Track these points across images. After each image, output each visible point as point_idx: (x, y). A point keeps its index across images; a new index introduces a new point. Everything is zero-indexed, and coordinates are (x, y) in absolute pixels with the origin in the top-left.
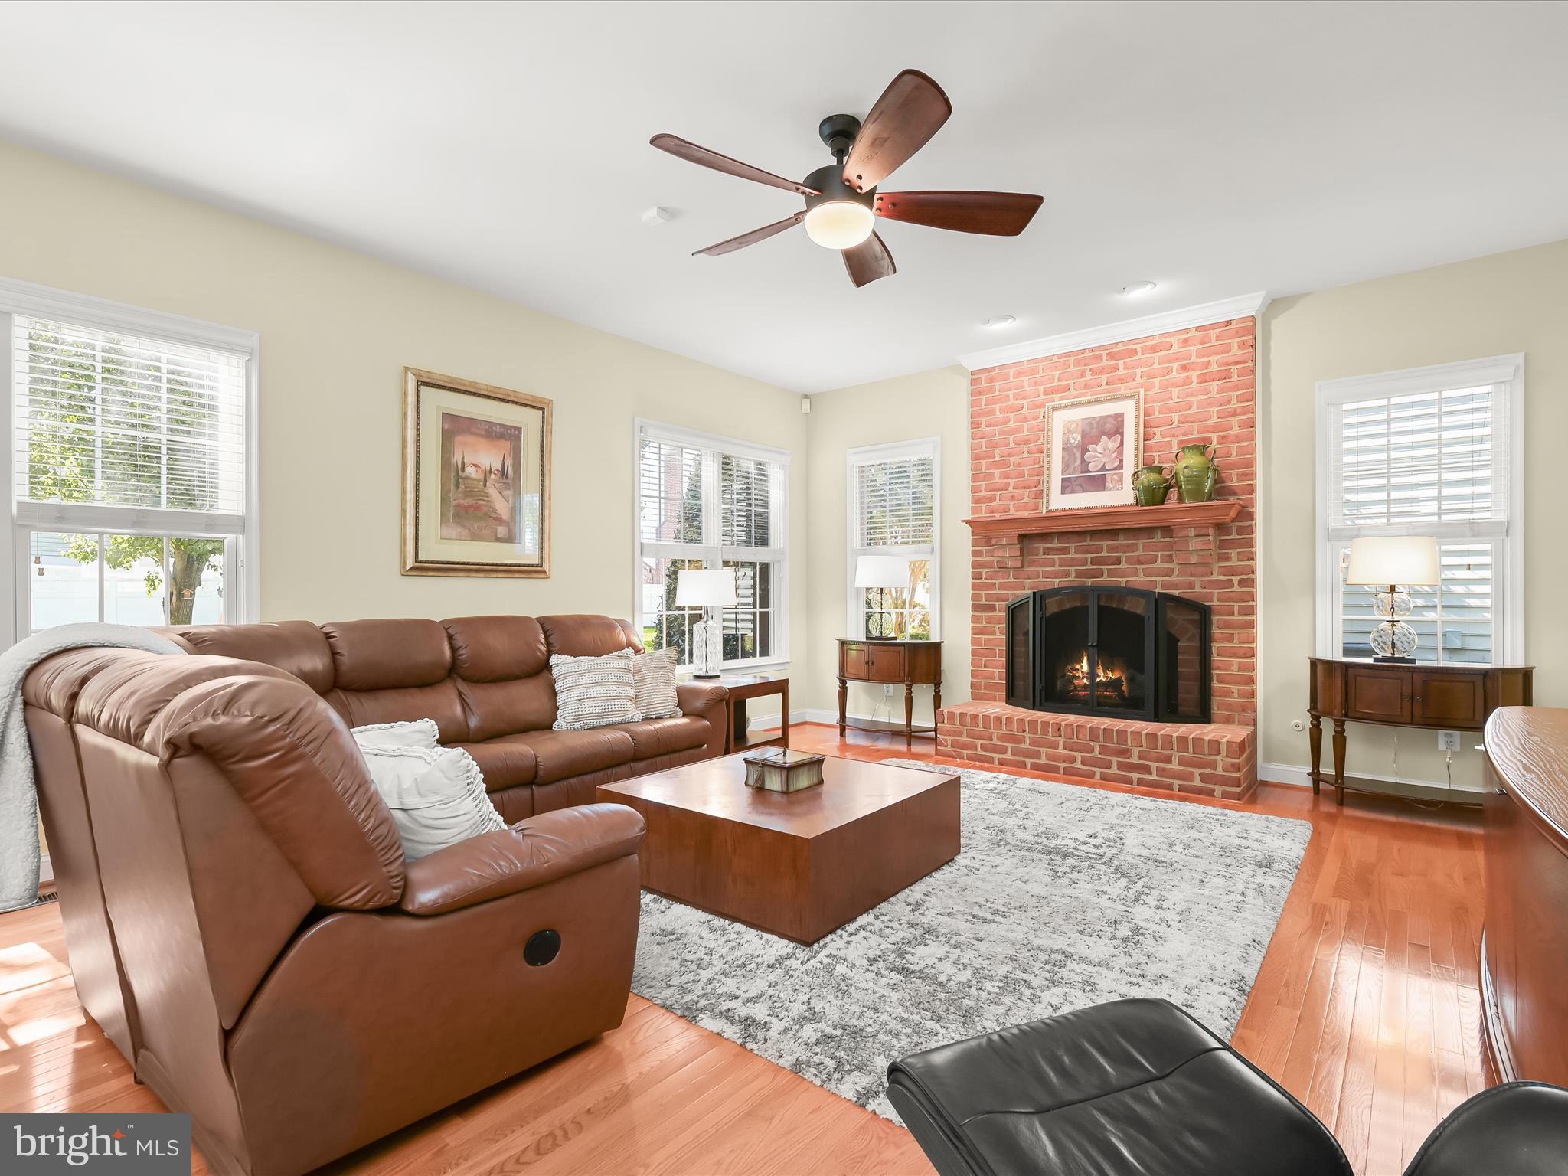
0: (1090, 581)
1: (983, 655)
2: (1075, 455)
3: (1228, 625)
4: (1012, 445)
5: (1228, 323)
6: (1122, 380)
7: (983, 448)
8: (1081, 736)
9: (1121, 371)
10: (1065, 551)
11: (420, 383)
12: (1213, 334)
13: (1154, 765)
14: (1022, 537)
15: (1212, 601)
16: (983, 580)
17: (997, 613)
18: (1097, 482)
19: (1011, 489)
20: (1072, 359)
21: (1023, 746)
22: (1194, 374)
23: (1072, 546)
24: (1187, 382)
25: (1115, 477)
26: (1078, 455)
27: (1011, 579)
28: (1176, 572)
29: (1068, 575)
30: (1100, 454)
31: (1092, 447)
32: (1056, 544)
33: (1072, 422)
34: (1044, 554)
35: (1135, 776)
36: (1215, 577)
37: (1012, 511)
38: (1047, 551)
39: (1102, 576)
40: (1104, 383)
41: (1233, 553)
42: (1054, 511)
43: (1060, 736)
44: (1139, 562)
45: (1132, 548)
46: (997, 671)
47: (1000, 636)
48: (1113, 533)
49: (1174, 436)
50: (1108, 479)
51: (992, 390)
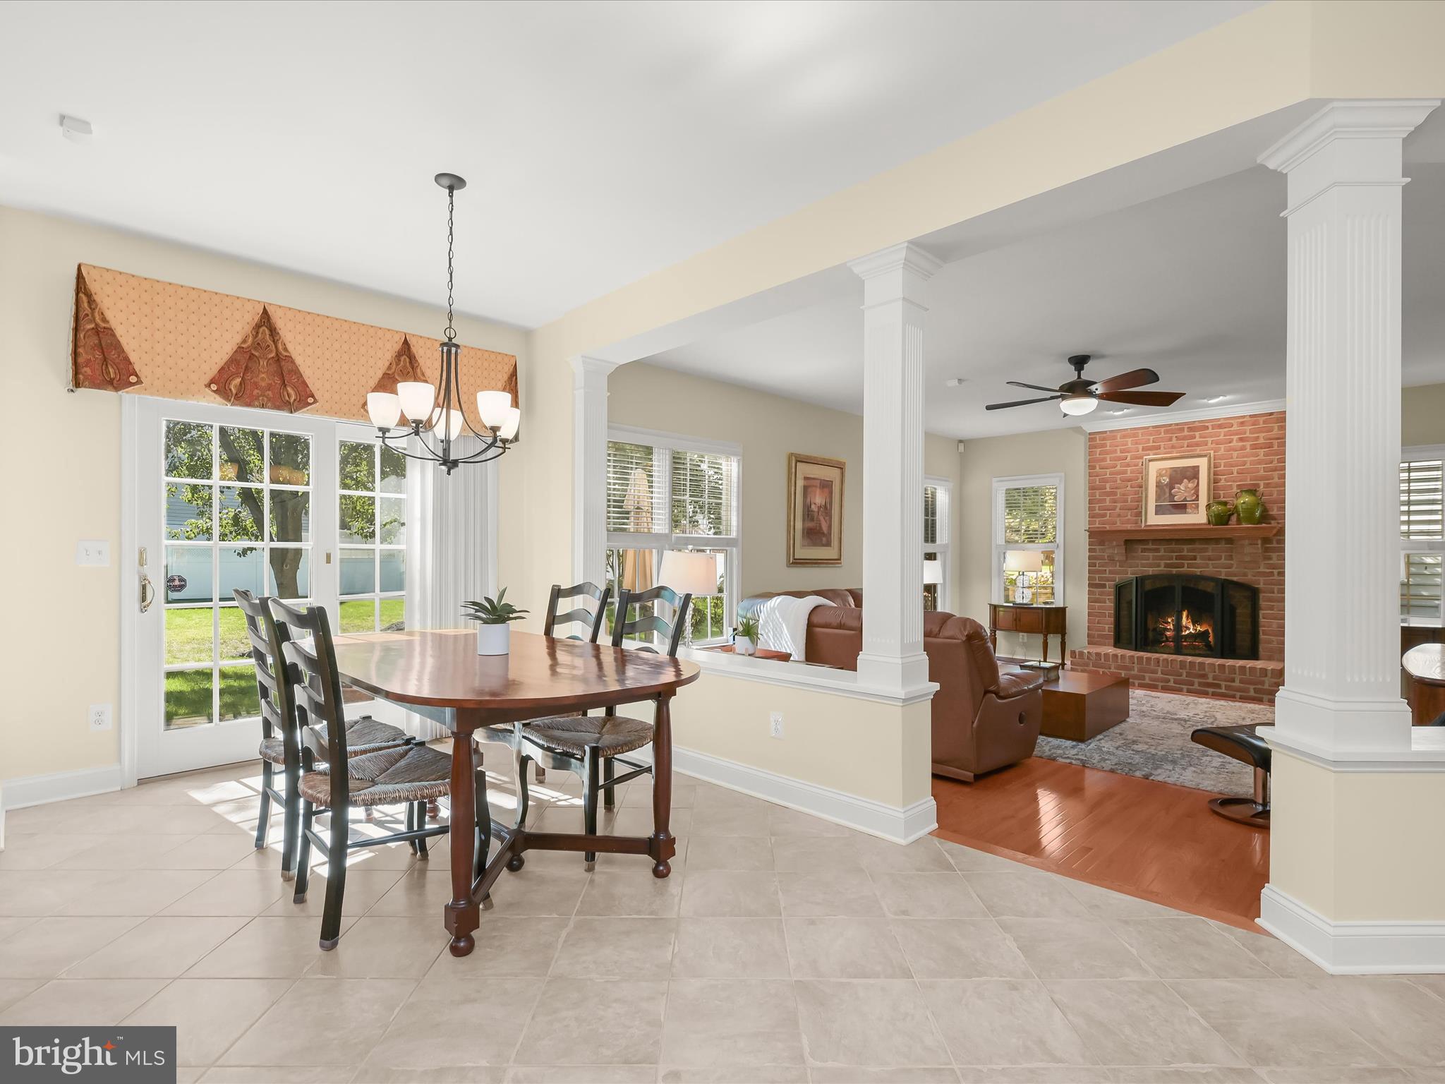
0: (1174, 571)
1: (1096, 616)
2: (1164, 490)
3: (1270, 600)
4: (1119, 481)
5: (1271, 414)
6: (1197, 445)
7: (1097, 483)
8: (1173, 666)
9: (1197, 439)
10: (1157, 550)
11: (797, 461)
12: (1261, 420)
13: (1223, 684)
14: (1127, 542)
15: (1259, 584)
16: (1097, 568)
17: (1107, 589)
18: (1181, 508)
19: (1118, 510)
20: (1163, 430)
21: (1132, 672)
22: (1248, 444)
23: (1162, 548)
24: (1243, 448)
25: (1193, 506)
26: (1167, 490)
27: (1118, 568)
28: (1235, 566)
29: (1159, 566)
30: (1182, 491)
31: (1177, 486)
32: (1150, 546)
33: (1163, 469)
34: (1142, 552)
35: (1211, 690)
36: (1262, 570)
37: (1118, 524)
38: (1144, 550)
39: (1183, 567)
40: (1185, 446)
41: (1274, 555)
42: (1151, 526)
43: (1159, 666)
44: (1210, 559)
45: (1206, 550)
46: (1107, 626)
47: (1110, 604)
48: (1191, 541)
49: (1234, 482)
50: (1188, 506)
51: (1104, 446)
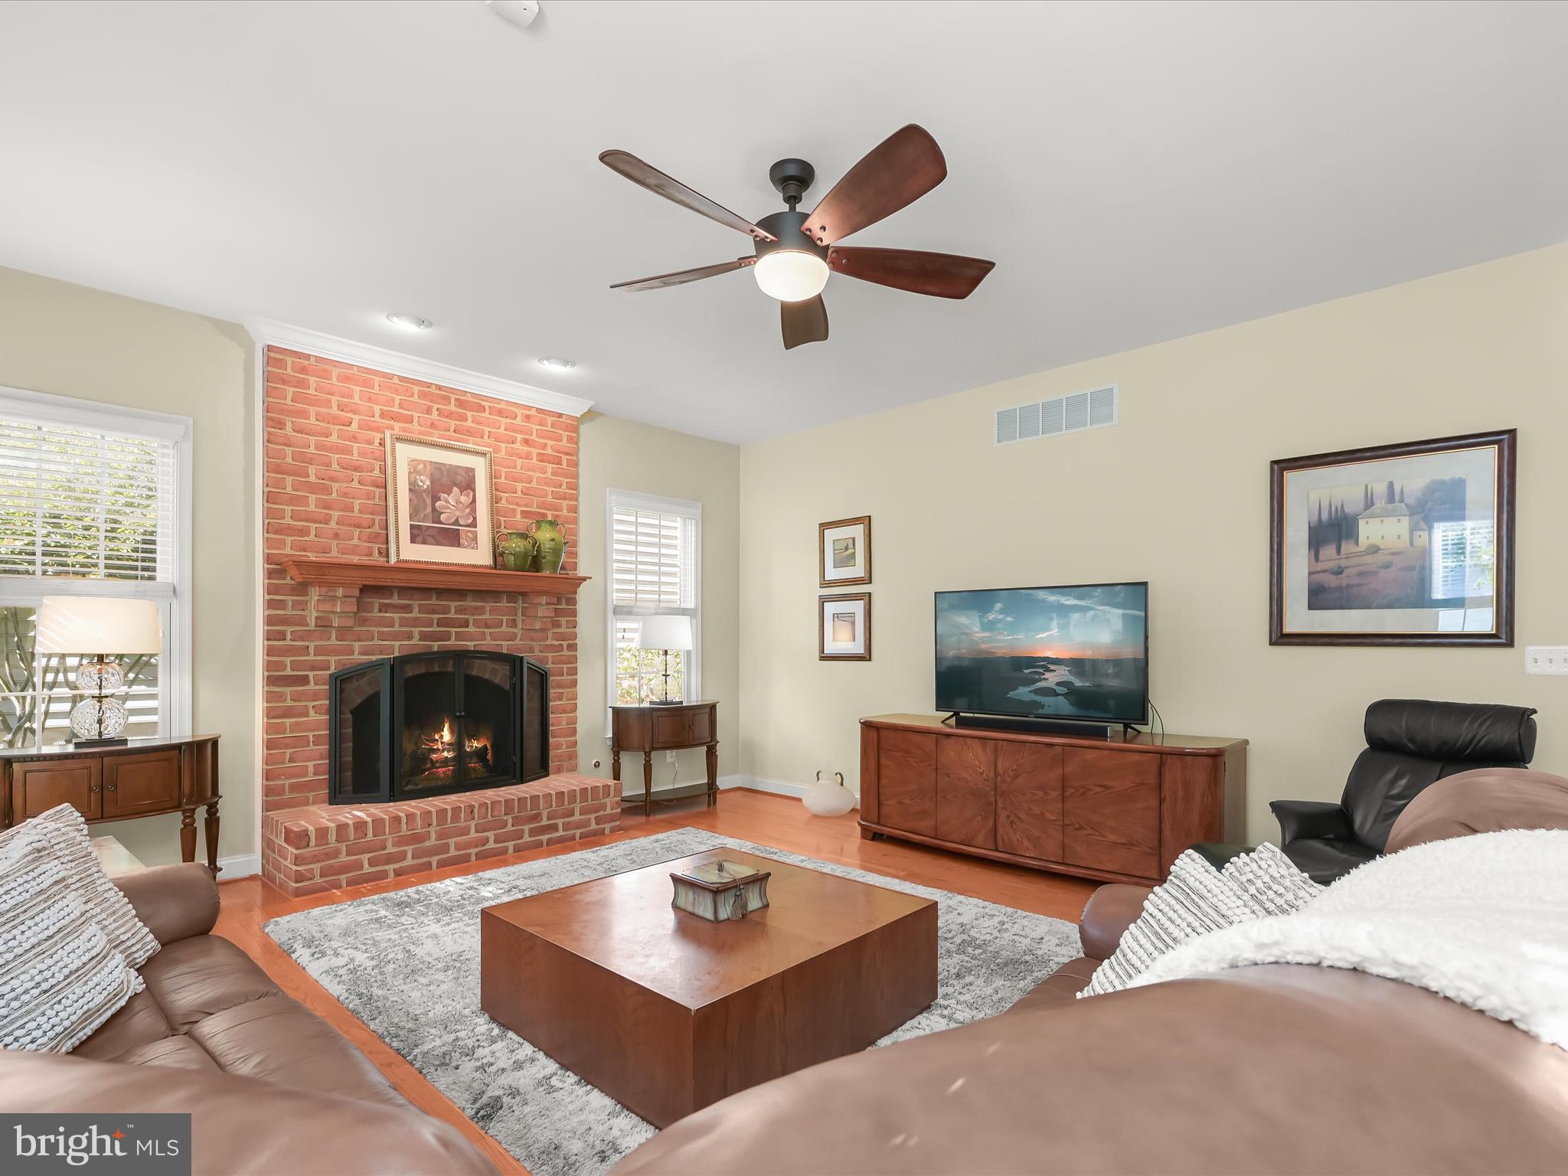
0: (435, 646)
1: (287, 746)
2: (424, 500)
3: (560, 685)
4: (335, 466)
5: (560, 415)
6: (470, 432)
7: (289, 460)
9: (469, 423)
10: (407, 609)
12: (550, 420)
13: (560, 822)
14: (365, 590)
15: (547, 664)
16: (287, 642)
17: (312, 686)
18: (450, 537)
19: (333, 524)
20: (416, 389)
22: (535, 451)
23: (415, 604)
24: (528, 456)
25: (470, 535)
26: (428, 501)
27: (333, 641)
28: (519, 637)
29: (410, 637)
30: (451, 504)
31: (443, 496)
32: (395, 600)
33: (420, 461)
34: (380, 611)
36: (550, 642)
37: (334, 553)
38: (384, 608)
39: (449, 639)
40: (452, 429)
41: (563, 620)
42: (407, 561)
44: (487, 626)
45: (479, 610)
46: (311, 764)
47: (316, 718)
48: (459, 593)
49: (517, 504)
50: (463, 535)
51: (302, 384)
